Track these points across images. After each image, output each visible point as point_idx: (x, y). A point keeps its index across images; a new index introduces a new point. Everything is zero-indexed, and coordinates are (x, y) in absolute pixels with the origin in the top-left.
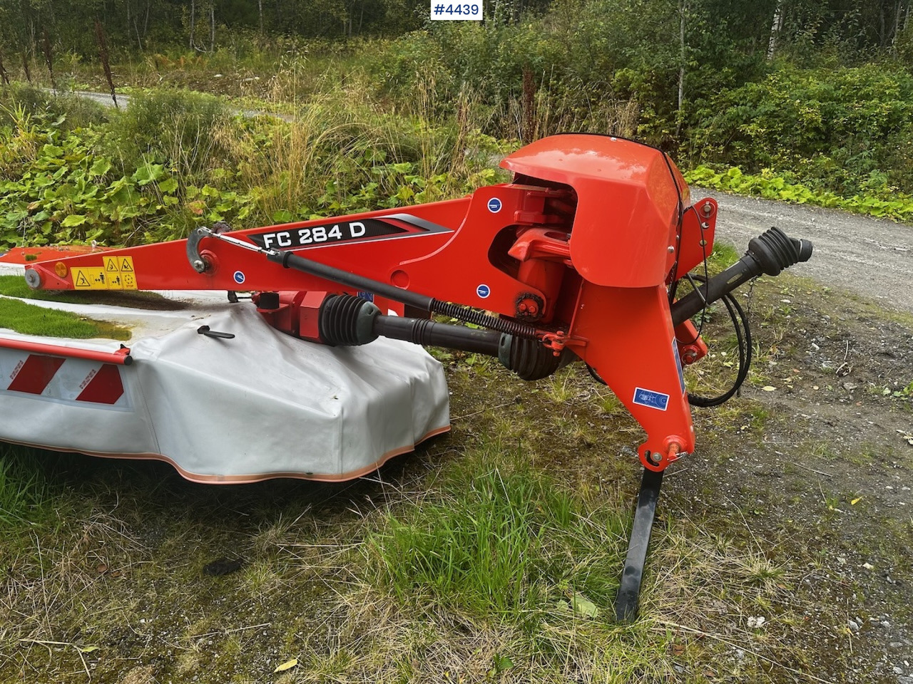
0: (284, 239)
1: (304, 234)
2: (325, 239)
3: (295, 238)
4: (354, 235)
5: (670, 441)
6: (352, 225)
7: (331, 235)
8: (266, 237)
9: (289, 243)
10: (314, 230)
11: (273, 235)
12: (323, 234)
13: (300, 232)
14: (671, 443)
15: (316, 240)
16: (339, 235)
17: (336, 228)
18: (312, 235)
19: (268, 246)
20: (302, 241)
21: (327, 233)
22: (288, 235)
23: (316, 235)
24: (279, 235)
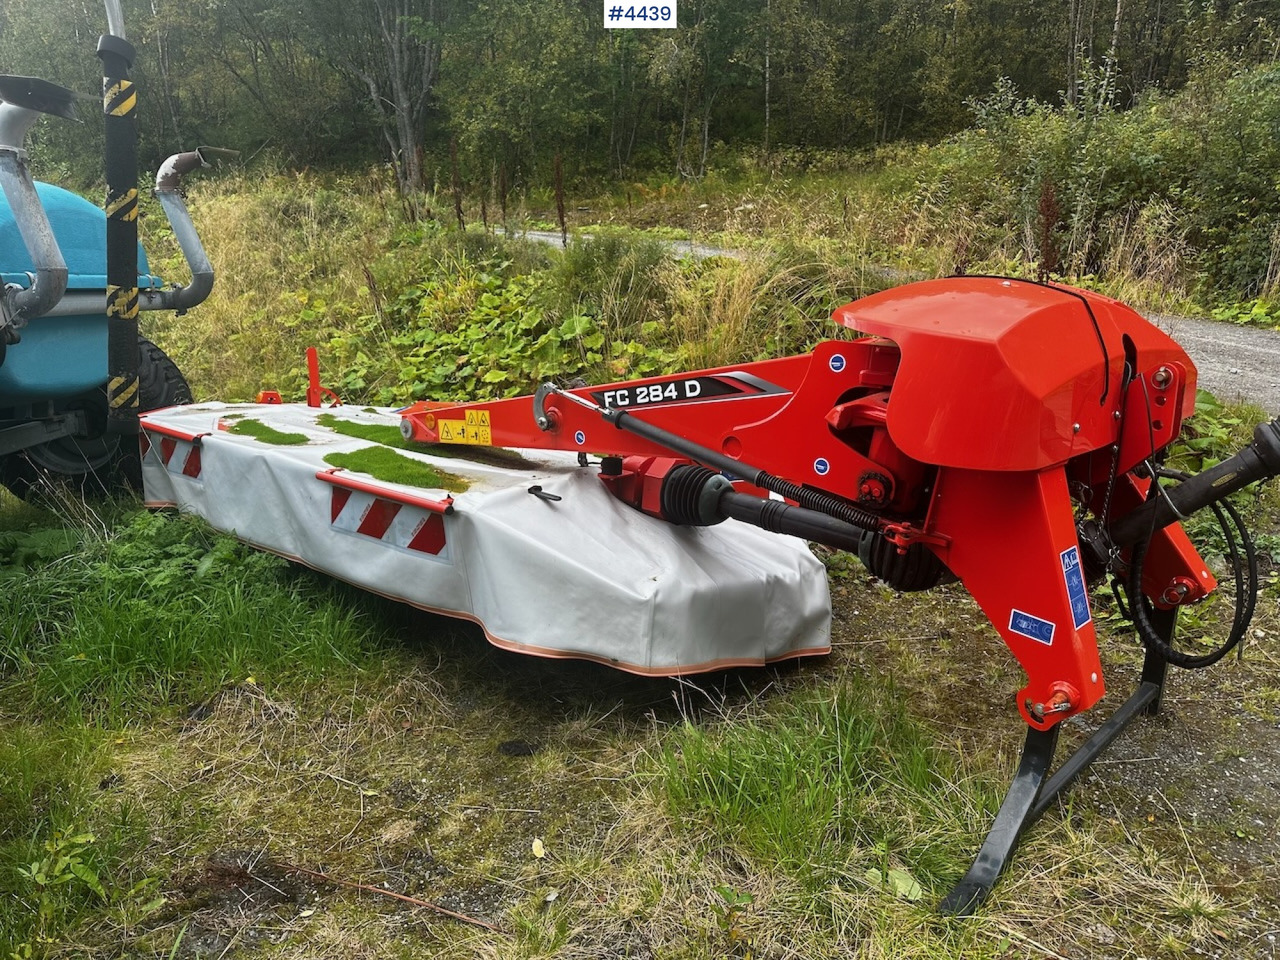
0: (623, 398)
1: (641, 393)
2: (661, 398)
3: (633, 396)
4: (689, 394)
5: (1056, 688)
6: (687, 384)
7: (667, 394)
8: (606, 395)
9: (627, 402)
10: (651, 388)
11: (613, 393)
12: (659, 393)
13: (638, 391)
14: (1057, 691)
15: (653, 399)
16: (674, 394)
17: (672, 386)
18: (648, 395)
19: (607, 405)
20: (639, 400)
21: (663, 392)
22: (626, 393)
23: (653, 394)
24: (619, 393)
